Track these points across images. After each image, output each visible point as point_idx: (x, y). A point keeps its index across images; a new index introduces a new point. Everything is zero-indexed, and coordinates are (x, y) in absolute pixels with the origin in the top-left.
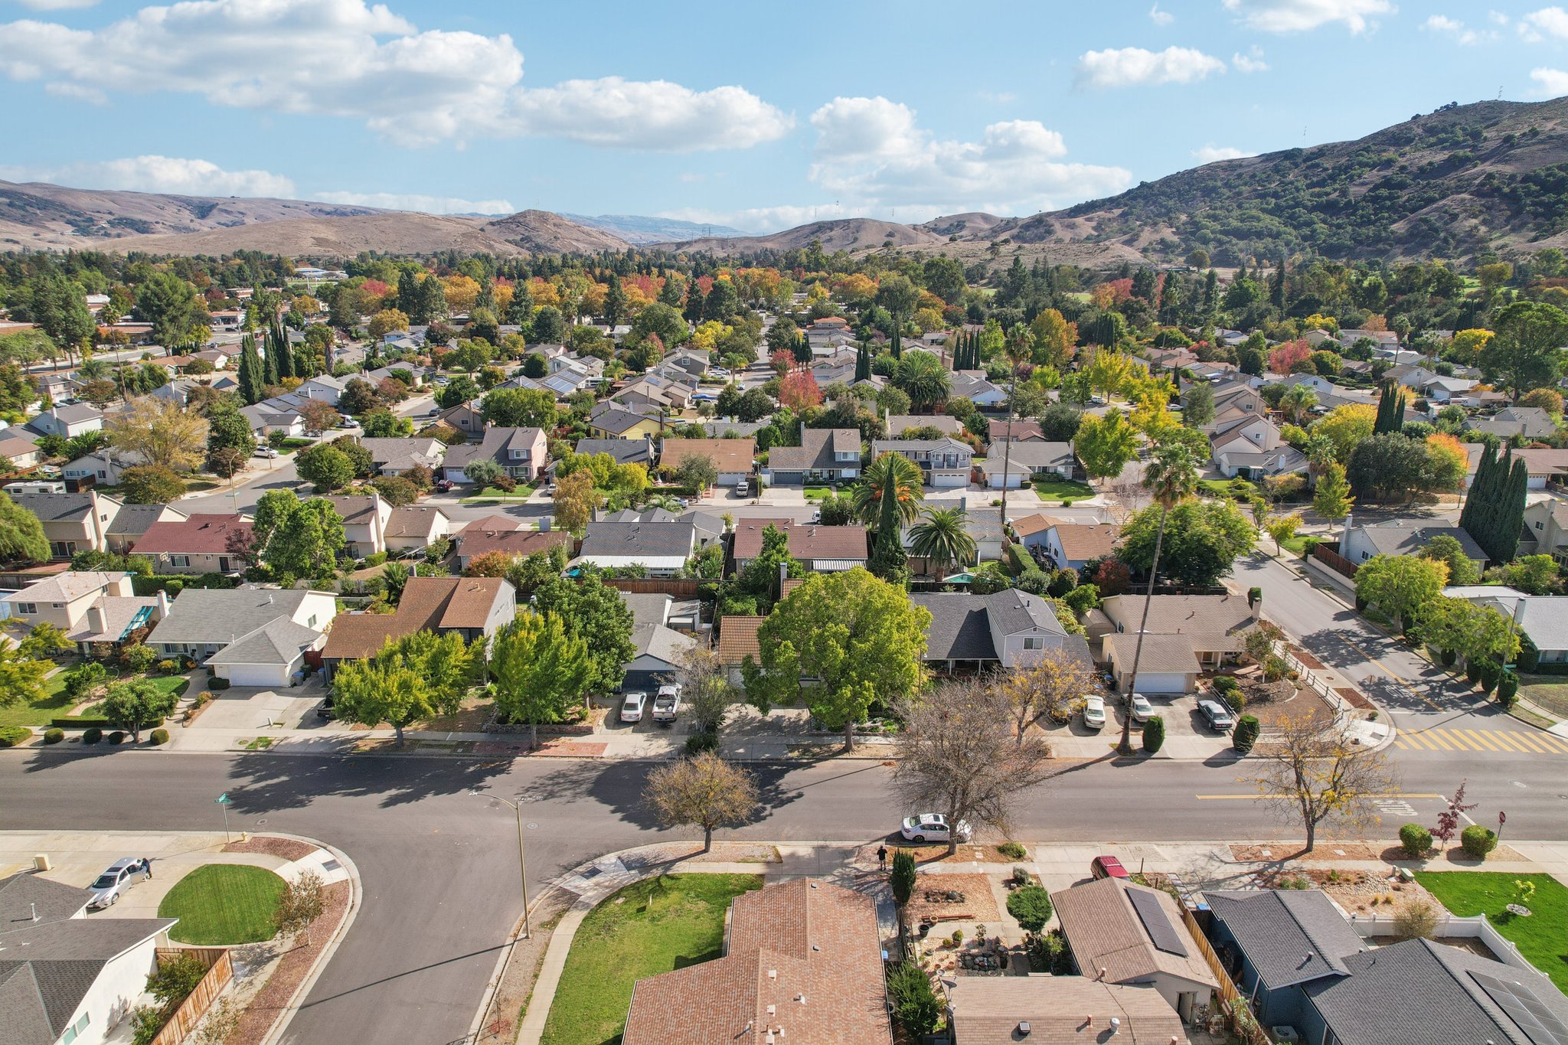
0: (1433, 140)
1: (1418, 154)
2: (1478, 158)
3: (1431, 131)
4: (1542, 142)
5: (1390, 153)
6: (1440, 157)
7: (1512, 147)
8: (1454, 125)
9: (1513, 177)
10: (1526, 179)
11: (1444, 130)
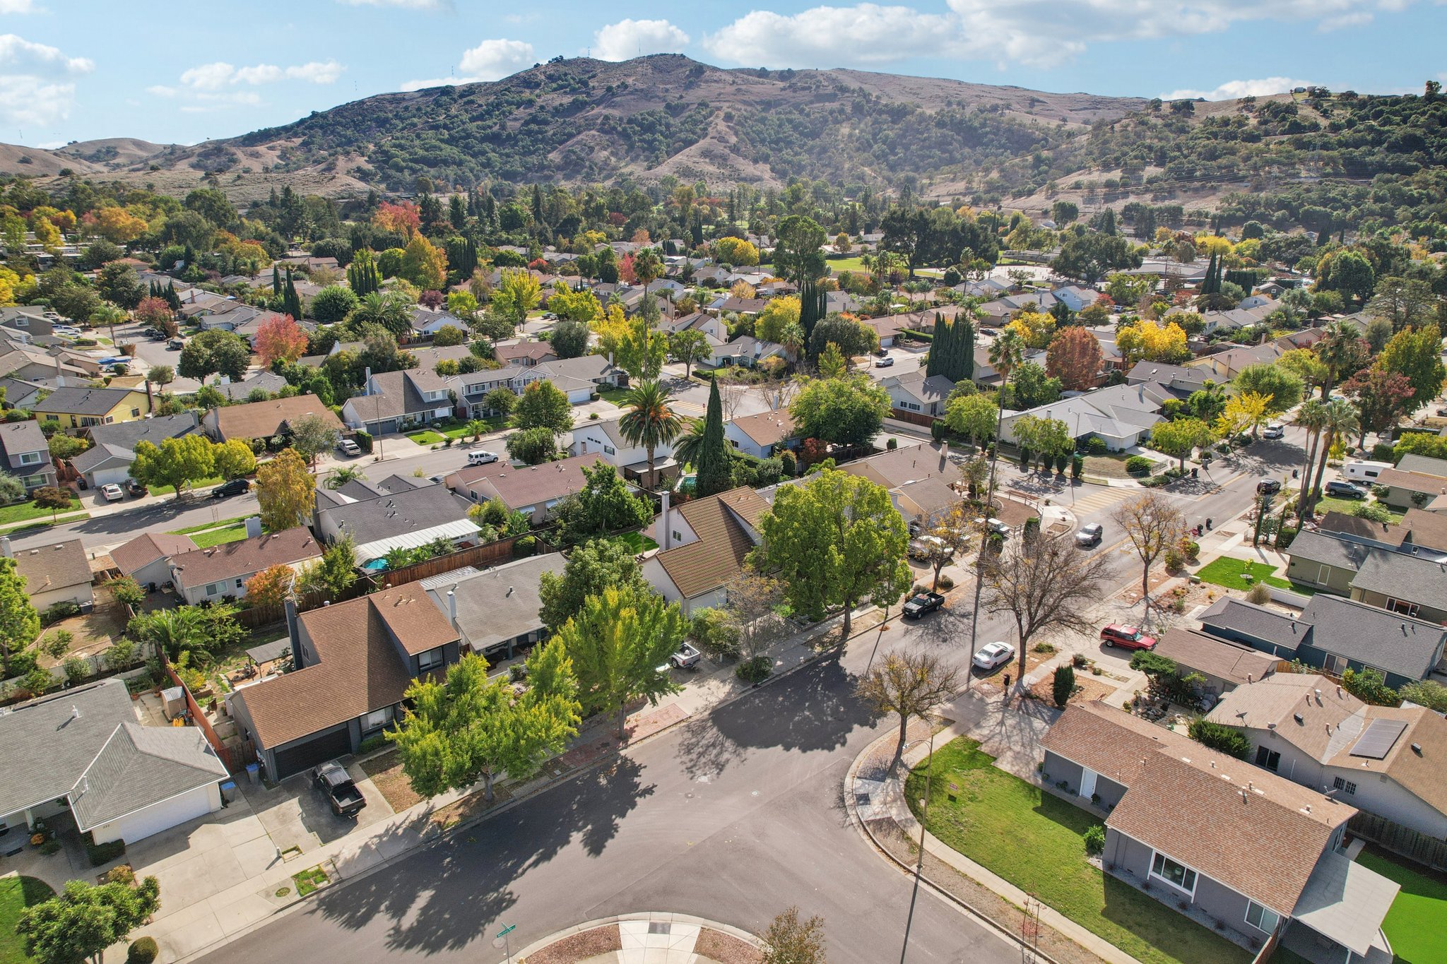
0: (554, 85)
1: (550, 97)
2: (593, 102)
3: (551, 78)
4: (631, 93)
5: (527, 94)
6: (567, 100)
7: (614, 95)
8: (566, 75)
9: (621, 119)
10: (630, 121)
11: (559, 78)
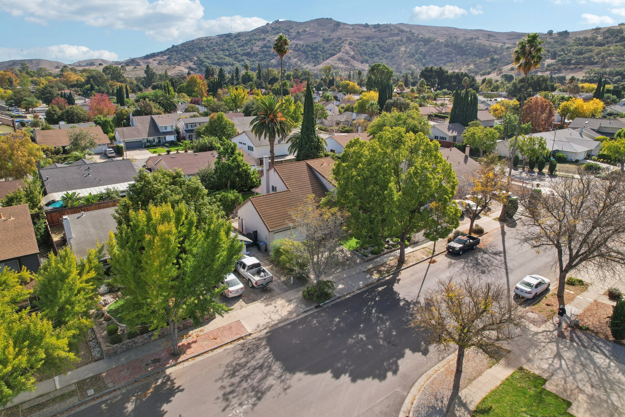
0: (275, 32)
1: (272, 36)
3: (273, 29)
4: (308, 34)
5: (263, 36)
7: (300, 35)
8: (280, 27)
9: (303, 45)
10: (307, 46)
11: (277, 29)
